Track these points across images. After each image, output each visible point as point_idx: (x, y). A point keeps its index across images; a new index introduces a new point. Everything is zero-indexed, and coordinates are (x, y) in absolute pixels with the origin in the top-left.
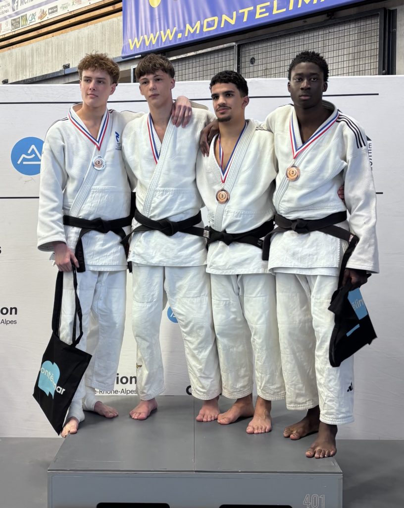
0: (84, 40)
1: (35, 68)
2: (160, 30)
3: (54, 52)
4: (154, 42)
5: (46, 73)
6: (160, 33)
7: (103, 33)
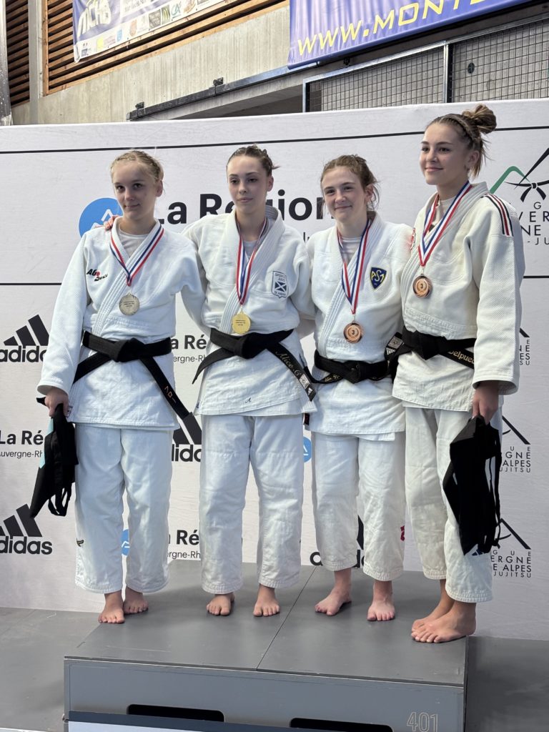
0: (242, 41)
1: (178, 85)
2: (340, 25)
3: (203, 60)
4: (331, 43)
5: (192, 93)
6: (340, 29)
7: (267, 30)
